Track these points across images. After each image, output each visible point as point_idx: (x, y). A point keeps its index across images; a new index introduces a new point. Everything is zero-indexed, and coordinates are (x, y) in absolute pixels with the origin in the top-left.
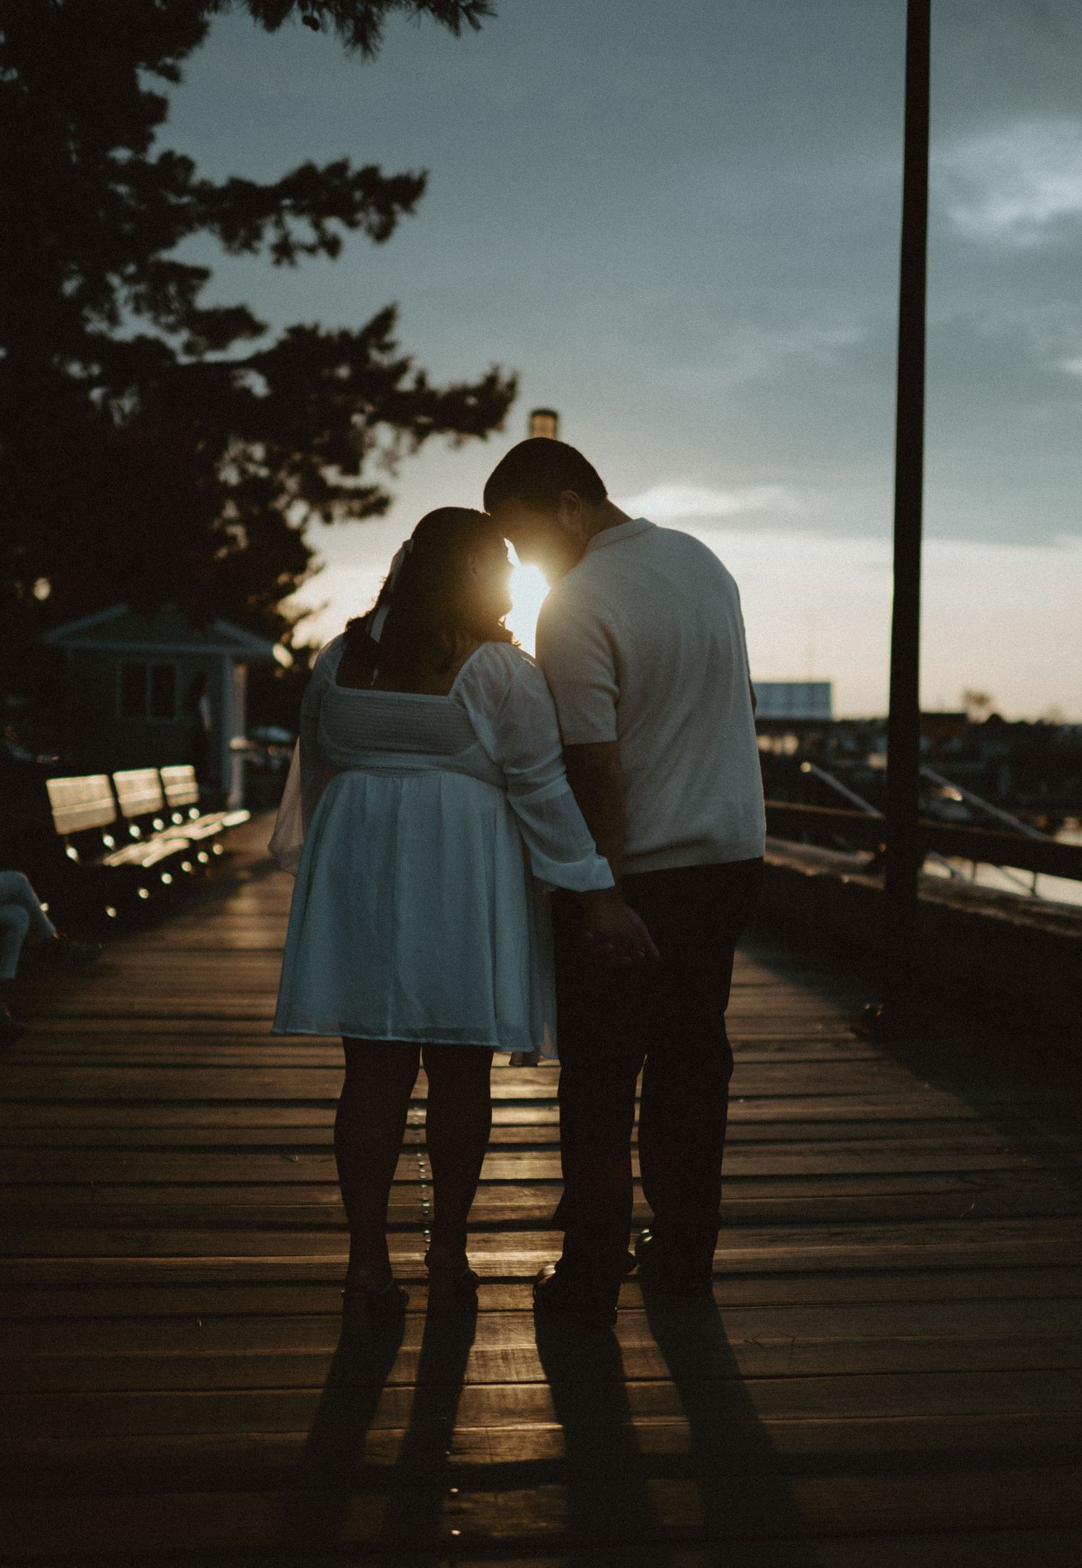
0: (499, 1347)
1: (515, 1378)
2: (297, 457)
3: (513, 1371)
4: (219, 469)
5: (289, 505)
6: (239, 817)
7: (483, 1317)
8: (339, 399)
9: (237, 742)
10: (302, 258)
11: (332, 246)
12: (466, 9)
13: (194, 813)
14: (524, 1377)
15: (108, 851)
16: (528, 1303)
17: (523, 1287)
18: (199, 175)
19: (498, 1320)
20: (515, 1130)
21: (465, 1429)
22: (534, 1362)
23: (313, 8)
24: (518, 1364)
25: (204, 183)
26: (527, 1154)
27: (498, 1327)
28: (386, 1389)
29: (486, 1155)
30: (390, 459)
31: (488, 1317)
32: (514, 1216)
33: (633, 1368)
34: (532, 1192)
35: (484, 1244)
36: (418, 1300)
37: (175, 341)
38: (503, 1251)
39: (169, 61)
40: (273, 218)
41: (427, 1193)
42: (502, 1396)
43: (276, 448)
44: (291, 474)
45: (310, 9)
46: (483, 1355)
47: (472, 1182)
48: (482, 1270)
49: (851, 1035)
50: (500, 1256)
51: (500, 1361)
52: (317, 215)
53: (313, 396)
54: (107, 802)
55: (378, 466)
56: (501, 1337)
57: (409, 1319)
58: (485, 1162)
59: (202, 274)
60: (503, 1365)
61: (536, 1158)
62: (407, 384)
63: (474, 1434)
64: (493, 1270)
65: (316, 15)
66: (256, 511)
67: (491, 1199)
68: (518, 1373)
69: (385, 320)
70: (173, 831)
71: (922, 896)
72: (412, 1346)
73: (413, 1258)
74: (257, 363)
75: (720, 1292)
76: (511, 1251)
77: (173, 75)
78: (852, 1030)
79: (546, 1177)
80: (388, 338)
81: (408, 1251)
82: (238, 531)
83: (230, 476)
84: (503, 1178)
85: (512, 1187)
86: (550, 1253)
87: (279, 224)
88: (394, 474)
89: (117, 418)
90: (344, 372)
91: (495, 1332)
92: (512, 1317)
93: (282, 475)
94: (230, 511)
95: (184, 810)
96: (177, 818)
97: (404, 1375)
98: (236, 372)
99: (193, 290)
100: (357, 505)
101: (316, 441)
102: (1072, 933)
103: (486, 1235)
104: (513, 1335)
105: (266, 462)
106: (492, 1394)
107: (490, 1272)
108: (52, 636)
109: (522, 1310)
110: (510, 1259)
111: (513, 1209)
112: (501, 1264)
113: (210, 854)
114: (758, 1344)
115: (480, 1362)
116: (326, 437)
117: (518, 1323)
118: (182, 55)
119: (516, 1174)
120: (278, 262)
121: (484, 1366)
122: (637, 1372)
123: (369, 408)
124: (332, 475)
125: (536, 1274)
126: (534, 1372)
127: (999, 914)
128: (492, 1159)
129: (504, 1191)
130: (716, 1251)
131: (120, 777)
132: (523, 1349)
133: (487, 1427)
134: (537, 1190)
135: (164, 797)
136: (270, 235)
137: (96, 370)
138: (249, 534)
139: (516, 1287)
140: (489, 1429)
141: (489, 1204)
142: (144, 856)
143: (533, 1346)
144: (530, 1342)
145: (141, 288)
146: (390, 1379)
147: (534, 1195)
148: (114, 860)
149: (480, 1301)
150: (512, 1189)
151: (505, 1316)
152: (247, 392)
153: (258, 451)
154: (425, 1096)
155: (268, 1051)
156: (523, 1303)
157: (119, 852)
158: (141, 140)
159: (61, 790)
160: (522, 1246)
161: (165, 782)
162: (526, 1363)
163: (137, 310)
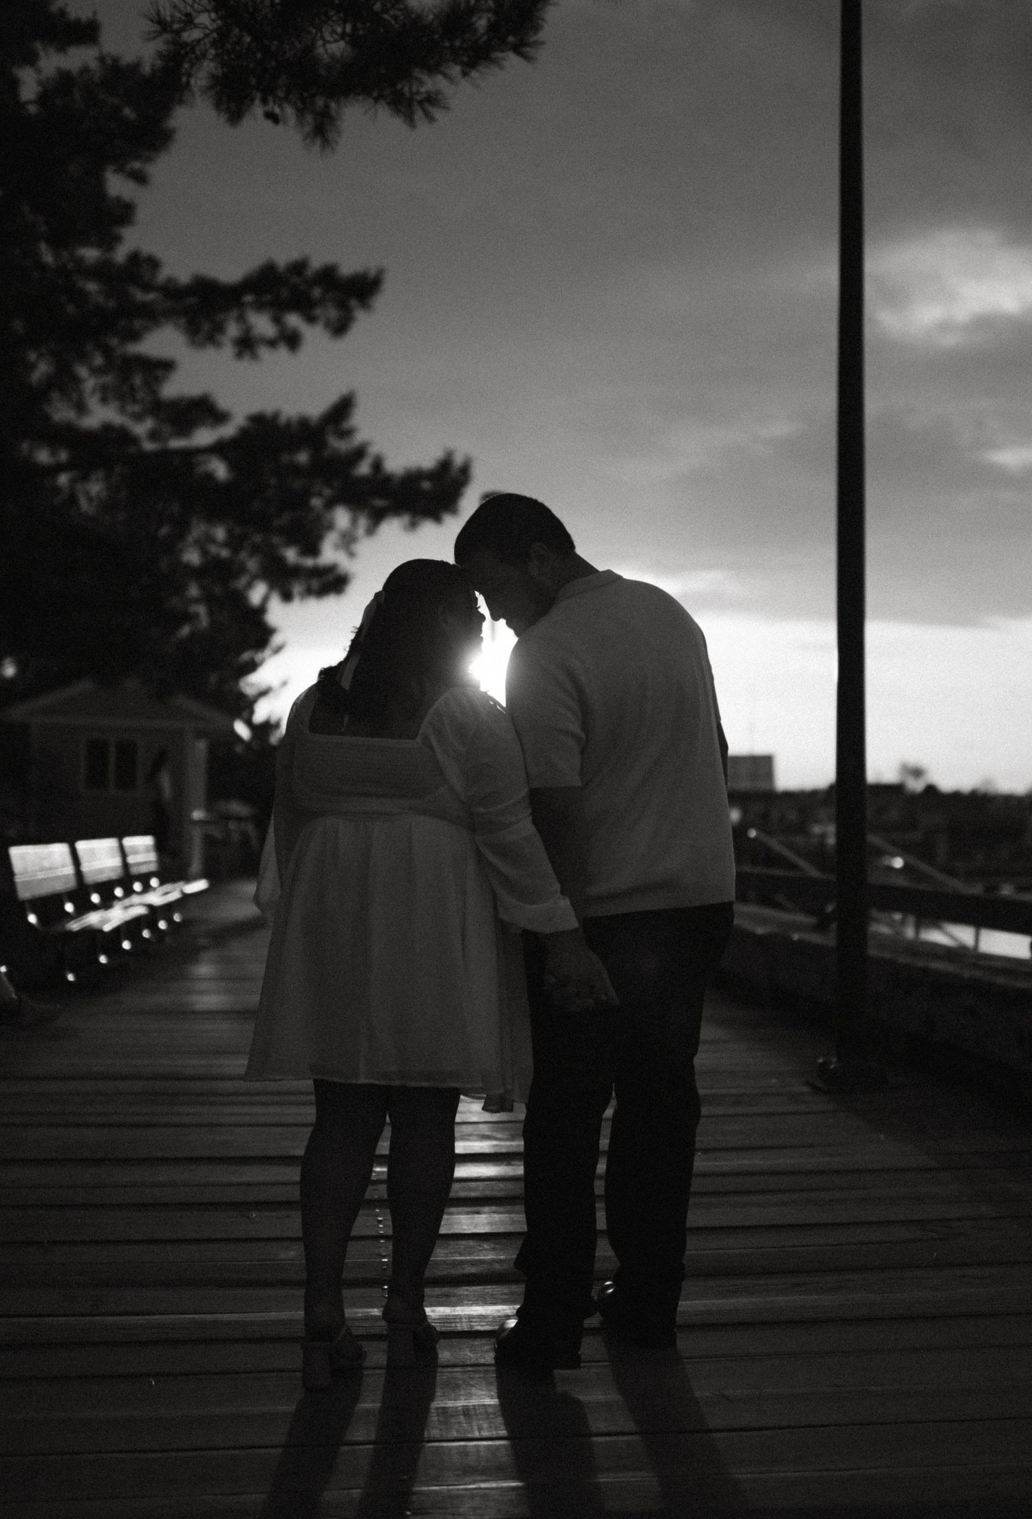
0: (460, 1403)
1: (477, 1434)
2: (258, 538)
3: (475, 1427)
4: (181, 551)
5: (250, 585)
6: (199, 885)
7: (444, 1372)
8: (298, 484)
9: (197, 815)
10: (264, 352)
11: (292, 340)
12: (420, 102)
13: (154, 882)
14: (485, 1434)
15: (69, 917)
16: (489, 1358)
17: (484, 1341)
18: (164, 274)
19: (460, 1376)
20: (473, 1184)
21: (425, 1488)
22: (496, 1417)
23: (274, 102)
24: (479, 1420)
25: (170, 280)
26: (486, 1209)
27: (459, 1382)
28: (345, 1448)
29: (446, 1210)
30: (348, 541)
31: (449, 1372)
32: (473, 1270)
33: (598, 1423)
34: (492, 1246)
35: (444, 1299)
36: (377, 1356)
37: (141, 429)
38: (462, 1306)
39: (136, 165)
40: (235, 313)
41: (386, 1248)
42: (464, 1452)
43: (238, 530)
44: (251, 555)
45: (271, 104)
46: (444, 1411)
47: (433, 1237)
48: (442, 1325)
49: (806, 1089)
50: (460, 1311)
51: (462, 1418)
52: (278, 309)
53: (273, 481)
54: (69, 870)
55: (337, 547)
56: (462, 1392)
57: (367, 1375)
58: (445, 1217)
59: (167, 366)
60: (464, 1422)
61: (494, 1212)
62: (364, 469)
63: (436, 1492)
64: (453, 1325)
65: (277, 110)
66: (218, 590)
67: (451, 1253)
68: (480, 1429)
69: (343, 409)
70: (135, 899)
71: (872, 952)
72: (370, 1403)
73: (373, 1314)
74: (219, 449)
75: (684, 1343)
76: (471, 1305)
77: (140, 178)
78: (807, 1083)
79: (506, 1231)
80: (346, 425)
81: (366, 1307)
82: (201, 610)
83: (193, 557)
84: (462, 1232)
85: (470, 1241)
86: (511, 1306)
87: (241, 319)
88: (352, 555)
89: (83, 503)
90: (303, 457)
91: (456, 1387)
92: (474, 1371)
93: (243, 555)
94: (194, 591)
95: (145, 879)
96: (137, 886)
97: (362, 1432)
98: (201, 458)
99: (158, 380)
100: (315, 584)
101: (277, 522)
102: (1021, 984)
103: (445, 1290)
104: (474, 1390)
105: (226, 544)
106: (453, 1452)
107: (450, 1327)
108: (18, 713)
109: (484, 1365)
110: (472, 1313)
111: (474, 1263)
112: (461, 1318)
113: (170, 921)
114: (724, 1396)
115: (442, 1419)
116: (285, 519)
117: (480, 1378)
118: (149, 159)
119: (475, 1228)
120: (239, 355)
121: (446, 1423)
122: (602, 1426)
123: (327, 492)
124: (291, 555)
125: (497, 1328)
126: (496, 1429)
127: (950, 968)
128: (452, 1214)
129: (464, 1245)
130: (680, 1303)
131: (81, 846)
132: (485, 1405)
133: (448, 1485)
134: (496, 1244)
135: (126, 865)
136: (233, 329)
137: (63, 456)
138: (211, 613)
139: (477, 1342)
140: (451, 1487)
141: (448, 1258)
142: (105, 921)
143: (494, 1401)
144: (492, 1397)
145: (108, 379)
146: (349, 1437)
147: (494, 1249)
148: (75, 926)
149: (440, 1356)
150: (471, 1243)
151: (465, 1372)
152: (209, 477)
153: (220, 533)
154: (386, 1152)
155: (229, 1110)
156: (484, 1358)
157: (79, 919)
158: (109, 241)
159: (23, 857)
160: (483, 1300)
161: (127, 850)
162: (488, 1418)
163: (104, 400)
